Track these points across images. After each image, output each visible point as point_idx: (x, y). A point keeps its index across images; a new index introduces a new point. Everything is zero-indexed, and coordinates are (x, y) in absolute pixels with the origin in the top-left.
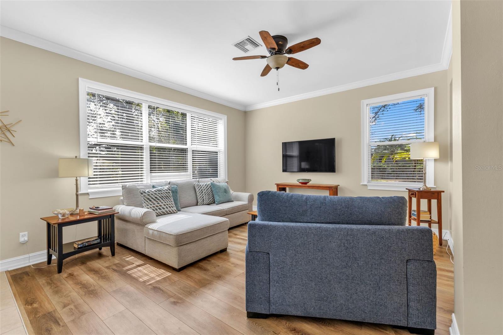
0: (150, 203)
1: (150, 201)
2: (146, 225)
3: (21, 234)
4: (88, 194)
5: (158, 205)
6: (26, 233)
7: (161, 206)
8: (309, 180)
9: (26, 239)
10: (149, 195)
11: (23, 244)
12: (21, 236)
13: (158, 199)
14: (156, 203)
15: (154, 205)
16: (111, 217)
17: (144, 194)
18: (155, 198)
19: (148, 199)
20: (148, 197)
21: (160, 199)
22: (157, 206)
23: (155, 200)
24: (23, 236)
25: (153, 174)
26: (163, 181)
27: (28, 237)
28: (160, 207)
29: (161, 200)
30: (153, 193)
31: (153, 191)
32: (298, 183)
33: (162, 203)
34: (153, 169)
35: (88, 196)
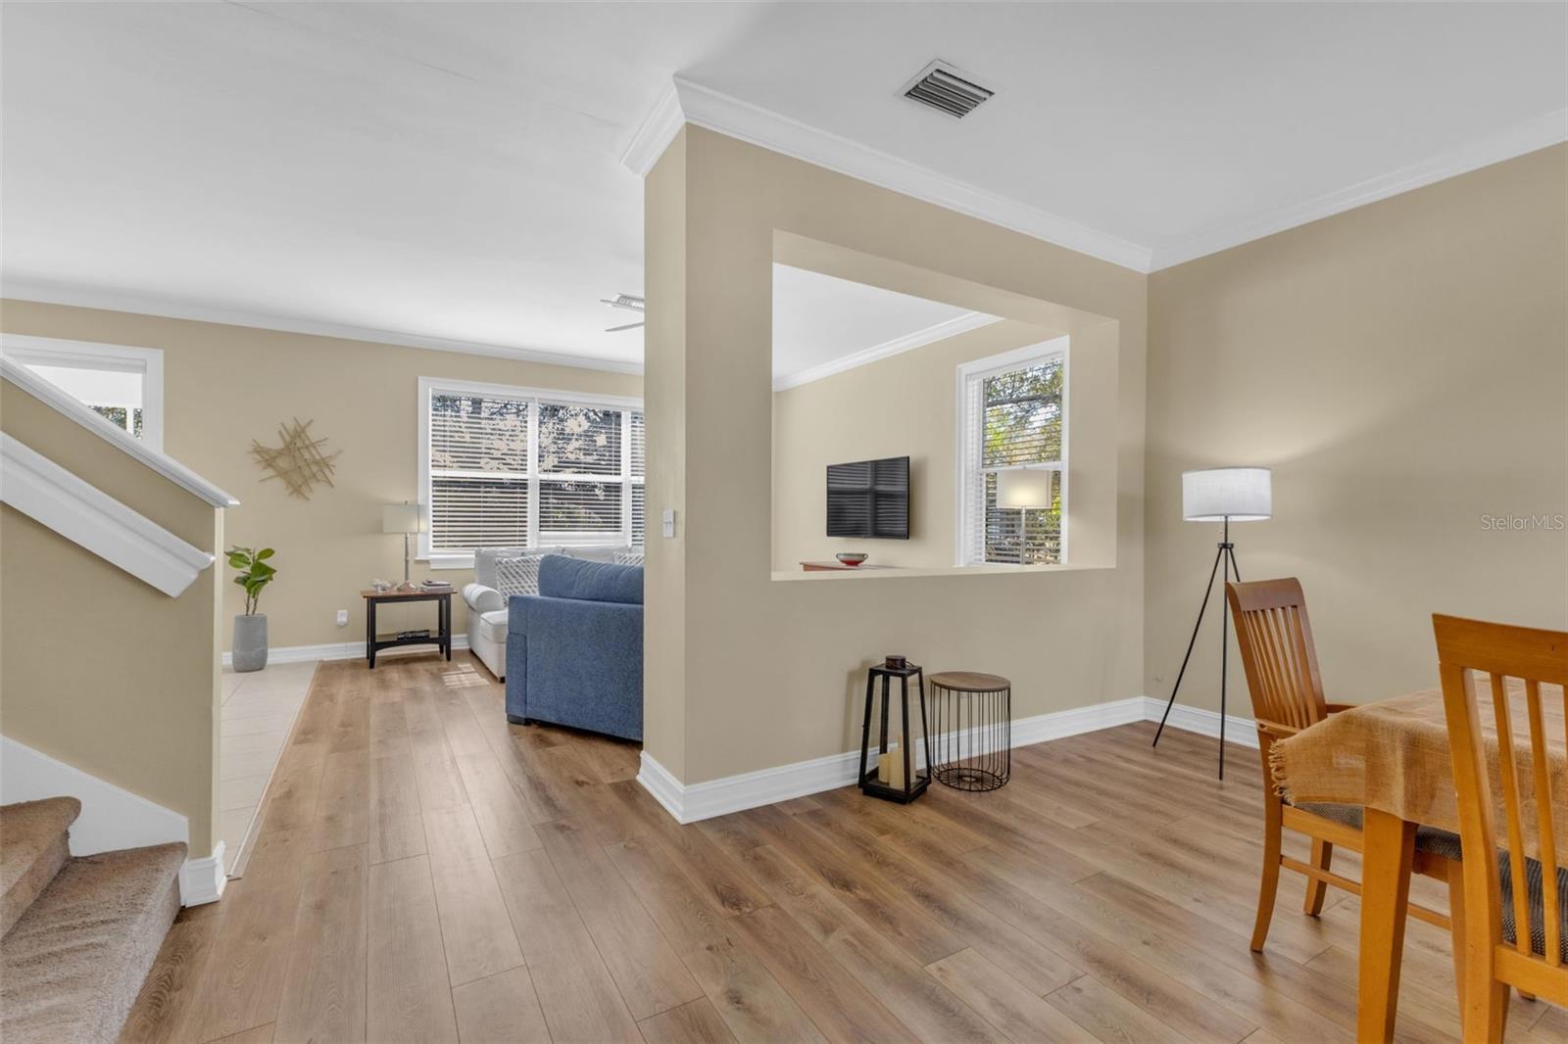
0: (507, 581)
1: (507, 577)
2: (483, 612)
3: (340, 612)
4: (428, 562)
5: (518, 585)
6: (345, 611)
7: (523, 587)
8: (863, 557)
9: (345, 619)
10: (506, 568)
11: (341, 627)
12: (339, 616)
13: (521, 576)
14: (515, 581)
15: (512, 586)
16: (445, 598)
17: (499, 565)
18: (515, 574)
19: (504, 574)
20: (505, 570)
21: (522, 574)
22: (517, 588)
23: (514, 577)
24: (342, 615)
25: (543, 533)
26: (553, 546)
27: (348, 618)
28: (521, 589)
29: (525, 577)
30: (513, 565)
31: (514, 560)
32: (837, 562)
33: (526, 582)
34: (544, 523)
35: (427, 565)
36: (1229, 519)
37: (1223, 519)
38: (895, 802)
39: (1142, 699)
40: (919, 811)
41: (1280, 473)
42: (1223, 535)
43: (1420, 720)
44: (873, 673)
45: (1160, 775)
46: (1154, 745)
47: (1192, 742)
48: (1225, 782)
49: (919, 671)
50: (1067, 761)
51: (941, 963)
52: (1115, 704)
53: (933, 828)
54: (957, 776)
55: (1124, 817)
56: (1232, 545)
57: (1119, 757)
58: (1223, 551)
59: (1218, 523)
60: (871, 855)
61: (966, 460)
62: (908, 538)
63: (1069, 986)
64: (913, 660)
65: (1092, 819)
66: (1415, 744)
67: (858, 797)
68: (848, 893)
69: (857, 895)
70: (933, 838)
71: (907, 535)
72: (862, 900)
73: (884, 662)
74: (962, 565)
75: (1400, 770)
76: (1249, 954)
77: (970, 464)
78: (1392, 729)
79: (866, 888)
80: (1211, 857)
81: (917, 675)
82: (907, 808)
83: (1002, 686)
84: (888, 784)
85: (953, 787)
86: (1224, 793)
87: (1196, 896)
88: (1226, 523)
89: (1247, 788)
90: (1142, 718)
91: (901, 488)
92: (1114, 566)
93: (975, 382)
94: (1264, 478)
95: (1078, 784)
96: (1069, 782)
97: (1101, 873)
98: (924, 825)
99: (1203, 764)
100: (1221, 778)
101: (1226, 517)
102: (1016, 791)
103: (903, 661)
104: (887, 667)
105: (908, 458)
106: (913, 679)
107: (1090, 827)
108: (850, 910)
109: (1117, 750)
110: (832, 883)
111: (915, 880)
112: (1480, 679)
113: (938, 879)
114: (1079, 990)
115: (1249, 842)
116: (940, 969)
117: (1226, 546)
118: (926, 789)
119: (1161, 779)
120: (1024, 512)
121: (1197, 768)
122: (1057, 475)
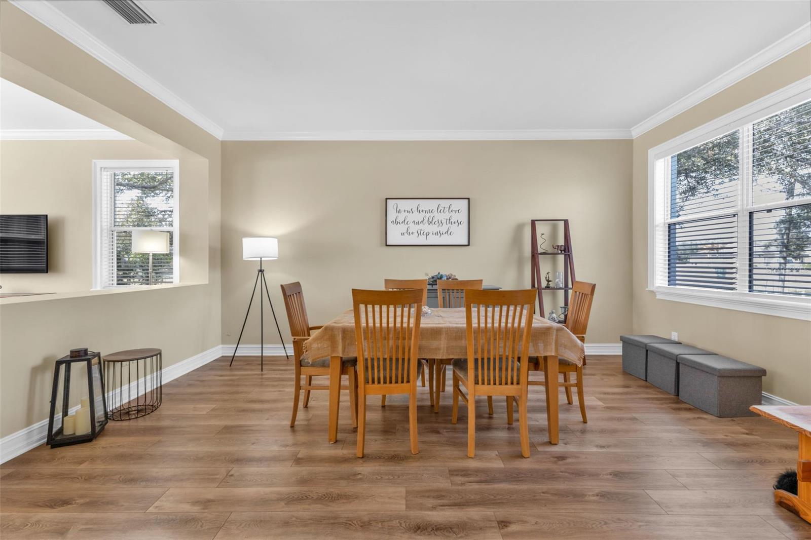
36: (263, 259)
37: (259, 259)
38: (82, 443)
39: (221, 346)
40: (102, 442)
41: (281, 240)
42: (260, 266)
43: (345, 324)
44: (59, 363)
45: (237, 377)
46: (230, 365)
47: (248, 361)
48: (264, 372)
49: (98, 355)
50: (190, 385)
51: (156, 504)
52: (208, 351)
53: (119, 446)
54: (124, 413)
55: (228, 400)
56: (264, 270)
57: (215, 375)
58: (260, 273)
59: (257, 261)
60: (78, 478)
61: (101, 222)
62: (47, 272)
63: (228, 476)
64: (92, 349)
65: (213, 406)
66: (345, 331)
67: (48, 452)
68: (69, 506)
69: (78, 504)
70: (121, 450)
71: (46, 270)
72: (82, 504)
73: (69, 354)
74: (99, 288)
75: (341, 341)
76: (290, 428)
77: (105, 224)
78: (338, 328)
79: (81, 497)
80: (268, 401)
81: (97, 358)
82: (94, 442)
83: (157, 352)
84: (74, 434)
85: (124, 420)
86: (264, 376)
87: (266, 418)
88: (261, 260)
89: (272, 372)
90: (221, 355)
91: (41, 237)
92: (208, 283)
93: (108, 173)
94: (275, 242)
95: (201, 393)
96: (196, 394)
97: (225, 427)
98: (111, 447)
99: (253, 368)
100: (262, 371)
101: (261, 258)
102: (166, 409)
103: (86, 350)
104: (71, 357)
105: (47, 215)
106: (95, 361)
107: (213, 410)
108: (75, 514)
109: (214, 373)
110: (51, 507)
111: (119, 476)
112: (362, 307)
113: (134, 468)
114: (232, 475)
115: (279, 391)
116: (157, 507)
117: (261, 271)
118: (104, 428)
119: (238, 379)
120: (151, 255)
121: (251, 370)
122: (171, 235)
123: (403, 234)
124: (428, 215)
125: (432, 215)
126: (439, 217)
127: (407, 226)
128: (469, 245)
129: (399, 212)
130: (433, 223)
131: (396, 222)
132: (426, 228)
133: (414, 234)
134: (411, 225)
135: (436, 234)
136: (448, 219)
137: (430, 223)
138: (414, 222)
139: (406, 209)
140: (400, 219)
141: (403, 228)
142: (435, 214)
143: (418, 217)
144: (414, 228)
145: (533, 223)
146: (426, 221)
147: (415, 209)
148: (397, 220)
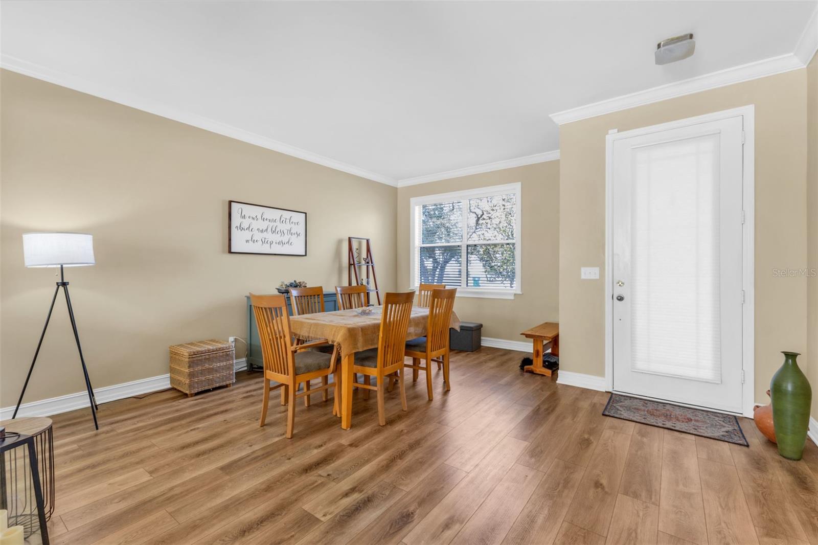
36: (64, 266)
42: (60, 277)
56: (67, 283)
58: (62, 287)
59: (54, 269)
88: (61, 268)
101: (61, 265)
123: (247, 241)
124: (271, 224)
125: (275, 224)
126: (281, 227)
127: (251, 233)
128: (306, 255)
129: (244, 217)
130: (276, 232)
131: (241, 228)
132: (269, 236)
133: (258, 242)
134: (256, 232)
135: (279, 243)
136: (289, 229)
137: (273, 232)
138: (258, 229)
139: (251, 216)
140: (245, 225)
141: (247, 235)
142: (278, 223)
143: (263, 225)
144: (258, 236)
145: (350, 239)
146: (269, 229)
147: (259, 217)
148: (242, 226)
